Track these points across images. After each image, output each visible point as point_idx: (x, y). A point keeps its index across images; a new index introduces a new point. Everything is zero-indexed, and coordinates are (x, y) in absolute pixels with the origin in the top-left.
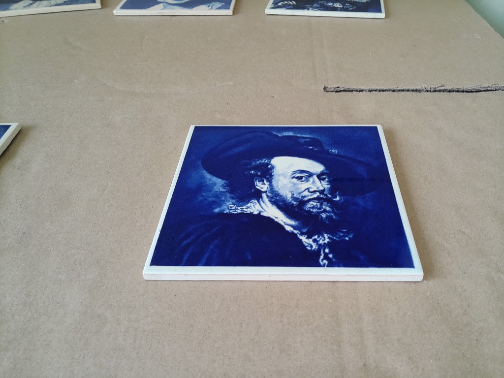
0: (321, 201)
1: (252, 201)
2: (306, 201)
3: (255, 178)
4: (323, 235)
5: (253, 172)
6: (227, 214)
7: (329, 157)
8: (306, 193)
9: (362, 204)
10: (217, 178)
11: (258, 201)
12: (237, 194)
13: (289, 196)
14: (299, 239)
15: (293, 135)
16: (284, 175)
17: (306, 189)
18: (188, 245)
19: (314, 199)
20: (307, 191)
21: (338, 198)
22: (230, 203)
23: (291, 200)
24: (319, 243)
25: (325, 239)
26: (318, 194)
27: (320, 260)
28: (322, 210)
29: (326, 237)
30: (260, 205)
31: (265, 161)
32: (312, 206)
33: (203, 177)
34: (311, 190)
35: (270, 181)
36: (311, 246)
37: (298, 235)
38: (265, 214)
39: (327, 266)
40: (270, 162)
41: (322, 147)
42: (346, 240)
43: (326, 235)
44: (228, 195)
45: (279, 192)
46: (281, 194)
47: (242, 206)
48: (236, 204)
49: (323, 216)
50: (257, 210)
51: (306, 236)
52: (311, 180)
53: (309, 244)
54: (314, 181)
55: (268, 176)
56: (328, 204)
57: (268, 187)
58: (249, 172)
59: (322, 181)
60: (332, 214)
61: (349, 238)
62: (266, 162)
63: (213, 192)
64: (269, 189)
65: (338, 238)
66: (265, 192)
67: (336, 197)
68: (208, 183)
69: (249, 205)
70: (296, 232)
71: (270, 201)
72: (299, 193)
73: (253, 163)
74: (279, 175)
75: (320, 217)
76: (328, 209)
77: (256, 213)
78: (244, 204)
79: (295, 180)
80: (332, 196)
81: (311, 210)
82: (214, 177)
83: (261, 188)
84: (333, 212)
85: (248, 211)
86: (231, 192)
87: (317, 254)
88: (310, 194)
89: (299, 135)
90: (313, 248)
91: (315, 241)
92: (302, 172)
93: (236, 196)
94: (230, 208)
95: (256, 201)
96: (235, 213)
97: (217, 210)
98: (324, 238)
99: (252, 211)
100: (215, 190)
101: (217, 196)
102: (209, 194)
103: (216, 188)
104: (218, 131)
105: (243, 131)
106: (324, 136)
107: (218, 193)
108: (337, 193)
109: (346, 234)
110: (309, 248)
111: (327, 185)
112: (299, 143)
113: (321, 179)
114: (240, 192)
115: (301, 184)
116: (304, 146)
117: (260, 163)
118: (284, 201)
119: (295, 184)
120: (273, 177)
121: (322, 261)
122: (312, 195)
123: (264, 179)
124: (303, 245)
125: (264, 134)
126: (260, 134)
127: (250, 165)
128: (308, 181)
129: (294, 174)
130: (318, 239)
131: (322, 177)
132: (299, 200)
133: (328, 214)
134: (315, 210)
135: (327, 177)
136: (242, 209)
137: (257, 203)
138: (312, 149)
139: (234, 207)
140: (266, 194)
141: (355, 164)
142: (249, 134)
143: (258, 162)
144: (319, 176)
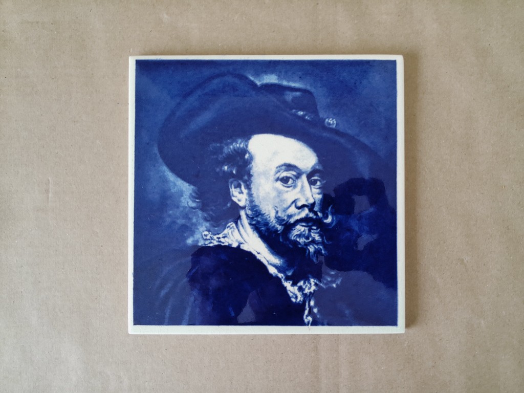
0: (310, 224)
1: (229, 224)
2: (292, 224)
3: (231, 180)
4: (309, 281)
5: (226, 168)
6: (202, 247)
7: (325, 134)
8: (292, 210)
10: (182, 182)
11: (236, 224)
12: (211, 213)
13: (272, 215)
14: (283, 286)
16: (265, 173)
17: (293, 203)
18: (167, 297)
19: (301, 220)
20: (293, 205)
21: (329, 220)
22: (204, 228)
23: (274, 222)
24: (304, 292)
25: (311, 286)
26: (306, 211)
27: (305, 317)
28: (310, 239)
30: (239, 230)
31: (239, 144)
32: (299, 233)
33: (165, 180)
34: (300, 204)
35: (248, 187)
36: (296, 298)
37: (283, 280)
38: (245, 247)
39: (312, 325)
40: (247, 146)
41: (315, 112)
42: (333, 287)
43: (312, 280)
44: (200, 213)
45: (261, 207)
46: (263, 212)
47: (218, 234)
48: (212, 229)
49: (311, 250)
50: (237, 240)
51: (291, 282)
52: (299, 183)
53: (294, 294)
54: (302, 187)
56: (317, 228)
57: (247, 198)
58: (221, 169)
59: (312, 186)
60: (321, 247)
61: (337, 285)
62: (242, 146)
63: (182, 209)
64: (248, 202)
65: (326, 284)
66: (244, 208)
67: (327, 218)
68: (173, 191)
69: (226, 231)
70: (280, 275)
71: (250, 224)
72: (285, 210)
73: (226, 150)
74: (259, 175)
75: (307, 251)
76: (317, 238)
77: (235, 245)
78: (220, 230)
79: (279, 185)
80: (323, 215)
81: (298, 240)
82: (179, 179)
83: (239, 200)
84: (323, 243)
85: (226, 242)
86: (203, 209)
87: (301, 307)
88: (297, 211)
89: (285, 83)
90: (298, 300)
91: (300, 289)
92: (289, 167)
93: (209, 214)
94: (205, 238)
95: (234, 225)
96: (211, 245)
97: (190, 241)
98: (310, 284)
99: (230, 243)
100: (183, 204)
101: (187, 217)
102: (177, 213)
103: (183, 201)
104: (171, 72)
105: (207, 72)
106: (319, 85)
107: (187, 210)
108: (330, 209)
109: (334, 279)
110: (294, 300)
111: (319, 194)
112: (285, 102)
113: (312, 183)
114: (214, 208)
115: (287, 192)
116: (291, 109)
117: (234, 150)
118: (266, 224)
119: (280, 193)
120: (252, 179)
121: (306, 318)
122: (299, 213)
123: (242, 183)
124: (288, 295)
125: (236, 81)
126: (230, 79)
127: (222, 153)
128: (295, 187)
129: (279, 171)
130: (304, 287)
131: (313, 178)
132: (285, 222)
133: (316, 247)
134: (302, 240)
135: (319, 178)
136: (219, 238)
137: (235, 227)
138: (302, 118)
139: (210, 235)
140: (245, 211)
141: (356, 151)
142: (216, 81)
143: (231, 147)
144: (309, 176)
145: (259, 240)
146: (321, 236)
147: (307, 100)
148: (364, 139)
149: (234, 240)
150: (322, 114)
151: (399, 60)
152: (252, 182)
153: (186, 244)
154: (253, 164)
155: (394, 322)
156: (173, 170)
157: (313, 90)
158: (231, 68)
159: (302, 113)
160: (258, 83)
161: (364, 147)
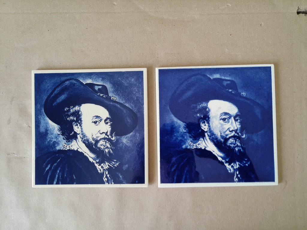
0: (236, 138)
1: (200, 139)
2: (228, 138)
3: (200, 120)
6: (189, 149)
7: (241, 99)
8: (228, 132)
9: (256, 140)
11: (204, 139)
13: (219, 134)
14: (225, 165)
15: (219, 77)
16: (215, 117)
17: (228, 129)
18: (175, 171)
19: (232, 137)
20: (228, 130)
21: (244, 136)
22: (190, 141)
23: (220, 138)
24: (234, 168)
25: (237, 165)
26: (234, 133)
28: (236, 145)
29: (238, 164)
30: (205, 142)
31: (204, 105)
32: (231, 142)
33: (173, 120)
34: (231, 130)
35: (208, 123)
36: (231, 170)
37: (224, 163)
38: (207, 149)
39: (238, 182)
40: (207, 105)
41: (237, 90)
42: (246, 165)
43: (237, 163)
44: (188, 134)
45: (214, 131)
46: (215, 133)
47: (196, 143)
48: (193, 141)
49: (236, 150)
50: (204, 146)
51: (228, 164)
52: (230, 121)
53: (229, 169)
54: (232, 122)
55: (207, 119)
56: (239, 140)
57: (208, 128)
58: (196, 116)
59: (236, 122)
60: (241, 148)
61: (248, 165)
62: (205, 105)
63: (180, 133)
64: (208, 129)
65: (243, 164)
66: (207, 132)
67: (243, 135)
68: (176, 125)
69: (199, 142)
70: (223, 161)
71: (209, 139)
72: (224, 132)
73: (198, 107)
74: (213, 117)
76: (239, 144)
77: (203, 148)
78: (196, 142)
79: (222, 121)
80: (241, 134)
81: (231, 145)
82: (178, 120)
83: (204, 129)
84: (241, 146)
85: (199, 147)
87: (233, 175)
88: (230, 133)
89: (223, 78)
90: (231, 171)
91: (232, 167)
92: (226, 114)
93: (192, 135)
94: (190, 145)
95: (203, 139)
96: (193, 148)
97: (184, 147)
98: (237, 164)
99: (201, 147)
100: (180, 131)
101: (182, 136)
102: (178, 134)
103: (181, 129)
104: (174, 74)
105: (189, 74)
106: (238, 78)
107: (182, 133)
108: (244, 132)
109: (247, 162)
110: (229, 171)
111: (239, 125)
112: (223, 86)
113: (236, 120)
114: (194, 132)
115: (225, 124)
116: (226, 89)
117: (202, 107)
118: (217, 139)
119: (222, 125)
120: (210, 119)
121: (235, 179)
122: (231, 134)
123: (205, 121)
124: (227, 169)
125: (202, 77)
126: (199, 77)
127: (196, 109)
128: (229, 122)
129: (221, 116)
130: (234, 166)
131: (236, 118)
132: (224, 138)
133: (239, 148)
134: (232, 146)
135: (239, 118)
136: (196, 145)
137: (203, 140)
138: (231, 92)
139: (192, 144)
140: (207, 133)
141: (255, 106)
142: (193, 78)
143: (201, 106)
144: (235, 118)
145: (214, 145)
146: (241, 143)
147: (233, 85)
148: (258, 101)
149: (203, 146)
150: (239, 91)
151: (272, 66)
152: (210, 120)
153: (182, 148)
154: (210, 113)
155: (273, 180)
156: (176, 116)
157: (235, 80)
158: (200, 72)
159: (231, 90)
160: (212, 78)
161: (258, 104)
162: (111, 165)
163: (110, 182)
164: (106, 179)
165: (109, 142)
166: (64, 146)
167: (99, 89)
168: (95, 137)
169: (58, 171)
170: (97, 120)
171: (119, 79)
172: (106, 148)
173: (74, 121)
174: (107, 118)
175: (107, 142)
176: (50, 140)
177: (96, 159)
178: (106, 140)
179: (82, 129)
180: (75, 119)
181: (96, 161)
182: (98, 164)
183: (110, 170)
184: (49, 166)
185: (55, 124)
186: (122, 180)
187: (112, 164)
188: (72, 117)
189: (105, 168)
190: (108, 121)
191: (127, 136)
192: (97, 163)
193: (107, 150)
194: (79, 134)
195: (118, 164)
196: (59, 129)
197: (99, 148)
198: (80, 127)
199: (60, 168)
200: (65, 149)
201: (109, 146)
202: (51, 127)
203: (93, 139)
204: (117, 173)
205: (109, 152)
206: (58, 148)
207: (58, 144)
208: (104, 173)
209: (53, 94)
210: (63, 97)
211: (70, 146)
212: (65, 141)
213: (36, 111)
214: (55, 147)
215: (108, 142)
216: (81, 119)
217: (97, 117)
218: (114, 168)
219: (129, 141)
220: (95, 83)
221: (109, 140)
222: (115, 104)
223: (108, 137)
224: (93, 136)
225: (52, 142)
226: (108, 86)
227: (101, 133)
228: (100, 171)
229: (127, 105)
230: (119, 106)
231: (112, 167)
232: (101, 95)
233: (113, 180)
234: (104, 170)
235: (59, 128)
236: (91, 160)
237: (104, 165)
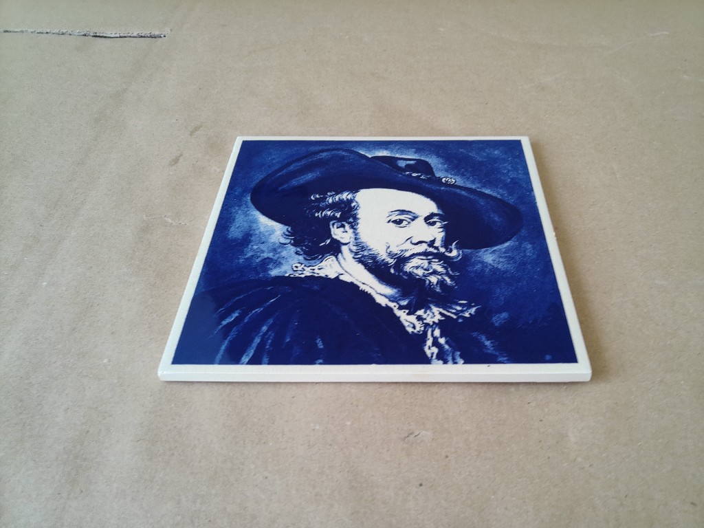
162: (449, 314)
163: (450, 358)
164: (435, 350)
165: (439, 262)
166: (295, 269)
167: (407, 166)
168: (395, 250)
169: (265, 328)
170: (402, 217)
171: (461, 150)
172: (431, 274)
173: (334, 218)
174: (432, 215)
175: (433, 260)
176: (252, 256)
177: (400, 300)
178: (429, 257)
179: (356, 234)
180: (338, 215)
181: (398, 304)
182: (407, 311)
183: (445, 325)
184: (236, 315)
185: (277, 224)
186: (494, 352)
187: (454, 311)
188: (329, 210)
189: (429, 320)
190: (435, 219)
191: (495, 248)
192: (401, 308)
193: (434, 279)
194: (346, 244)
195: (473, 310)
196: (287, 233)
197: (410, 275)
198: (352, 230)
199: (271, 321)
200: (297, 275)
201: (440, 269)
202: (262, 229)
203: (391, 255)
204: (475, 334)
205: (441, 283)
206: (274, 272)
207: (278, 264)
208: (425, 333)
209: (284, 171)
210: (309, 176)
211: (316, 268)
212: (301, 258)
213: (226, 198)
214: (266, 270)
215: (437, 260)
216: (356, 214)
217: (403, 212)
218: (460, 321)
219: (501, 260)
220: (397, 156)
221: (440, 257)
222: (453, 189)
223: (436, 251)
224: (390, 249)
225: (260, 259)
226: (433, 161)
227: (415, 241)
228: (414, 327)
229: (488, 191)
230: (463, 193)
231: (455, 317)
232: (414, 175)
233: (459, 353)
234: (427, 325)
235: (288, 231)
236: (383, 301)
237: (425, 312)
